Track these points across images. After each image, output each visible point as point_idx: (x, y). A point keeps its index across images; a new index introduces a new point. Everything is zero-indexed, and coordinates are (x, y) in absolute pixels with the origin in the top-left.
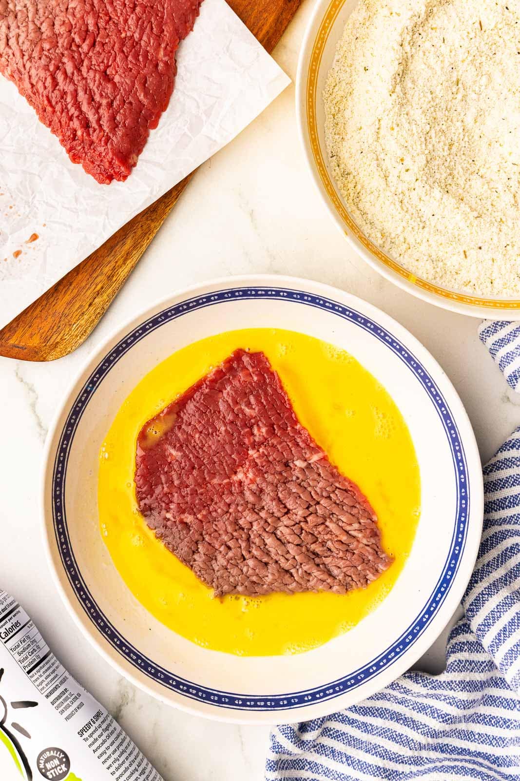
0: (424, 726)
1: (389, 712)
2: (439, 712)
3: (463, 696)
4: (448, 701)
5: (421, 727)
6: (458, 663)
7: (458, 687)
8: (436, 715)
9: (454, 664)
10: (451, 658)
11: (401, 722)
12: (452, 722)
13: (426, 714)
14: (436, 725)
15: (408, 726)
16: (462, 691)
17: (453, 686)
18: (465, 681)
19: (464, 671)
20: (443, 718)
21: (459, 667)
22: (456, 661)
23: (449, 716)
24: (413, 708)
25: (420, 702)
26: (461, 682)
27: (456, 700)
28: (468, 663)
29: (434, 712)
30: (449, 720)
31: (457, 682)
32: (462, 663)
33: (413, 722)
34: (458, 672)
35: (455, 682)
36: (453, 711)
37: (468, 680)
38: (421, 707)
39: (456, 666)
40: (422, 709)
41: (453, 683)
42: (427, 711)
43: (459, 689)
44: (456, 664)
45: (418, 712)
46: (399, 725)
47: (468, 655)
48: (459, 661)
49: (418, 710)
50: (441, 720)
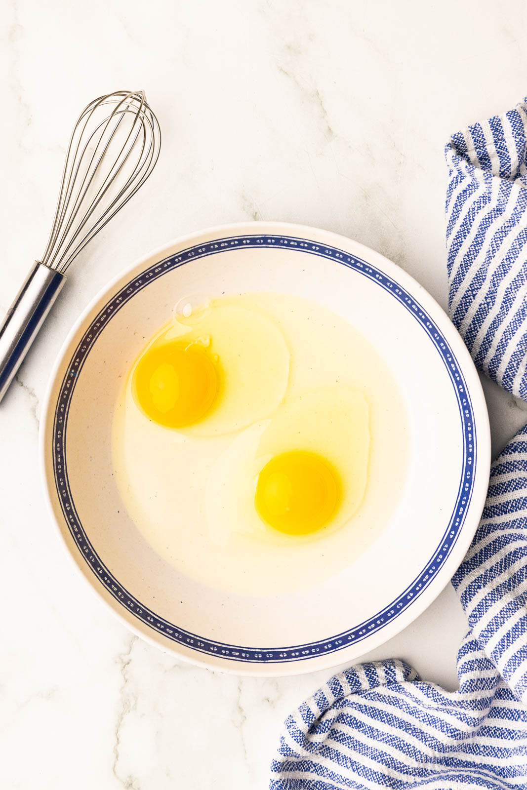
0: (432, 739)
1: (398, 720)
2: (448, 726)
3: (474, 714)
4: (459, 716)
5: (429, 739)
6: (470, 683)
7: (469, 706)
8: (445, 729)
9: (466, 684)
10: (462, 678)
11: (410, 732)
12: (460, 737)
13: (436, 726)
14: (444, 739)
15: (417, 737)
16: (473, 710)
17: (463, 705)
18: (476, 700)
19: (476, 690)
20: (452, 733)
21: (471, 687)
22: (468, 681)
23: (458, 732)
24: (423, 720)
25: (431, 715)
26: (473, 701)
27: (467, 716)
28: (479, 682)
29: (444, 726)
30: (458, 735)
31: (469, 702)
32: (474, 683)
33: (421, 733)
34: (470, 692)
35: (467, 701)
36: (463, 727)
37: (479, 698)
38: (432, 720)
39: (469, 686)
40: (432, 721)
41: (464, 703)
42: (437, 724)
43: (470, 708)
44: (468, 684)
45: (428, 725)
46: (407, 734)
47: (479, 674)
48: (471, 680)
49: (428, 723)
50: (450, 735)
